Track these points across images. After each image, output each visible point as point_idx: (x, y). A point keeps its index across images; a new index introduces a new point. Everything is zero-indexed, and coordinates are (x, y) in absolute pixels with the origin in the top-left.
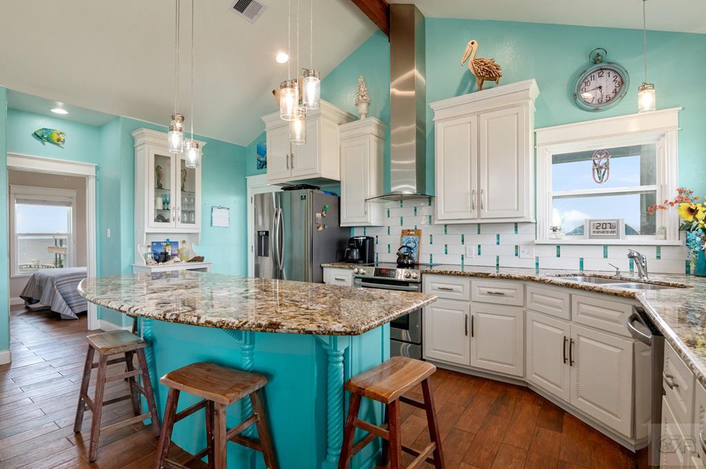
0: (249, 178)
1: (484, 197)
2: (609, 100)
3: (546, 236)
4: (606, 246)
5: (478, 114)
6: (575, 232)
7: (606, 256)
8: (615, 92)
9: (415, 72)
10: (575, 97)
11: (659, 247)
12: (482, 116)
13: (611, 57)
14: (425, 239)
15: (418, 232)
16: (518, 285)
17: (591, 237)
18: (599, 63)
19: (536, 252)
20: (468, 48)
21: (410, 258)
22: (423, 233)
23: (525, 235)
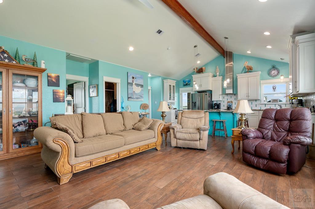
0: (180, 89)
1: (249, 94)
2: (276, 75)
3: (263, 102)
4: (275, 104)
5: (248, 77)
6: (269, 102)
7: (275, 106)
8: (277, 74)
9: (232, 63)
10: (269, 74)
11: (286, 104)
12: (249, 78)
13: (276, 67)
14: (234, 104)
15: (232, 102)
16: (258, 111)
17: (272, 103)
18: (274, 68)
19: (261, 106)
20: (245, 63)
21: (231, 107)
22: (233, 102)
23: (258, 102)
